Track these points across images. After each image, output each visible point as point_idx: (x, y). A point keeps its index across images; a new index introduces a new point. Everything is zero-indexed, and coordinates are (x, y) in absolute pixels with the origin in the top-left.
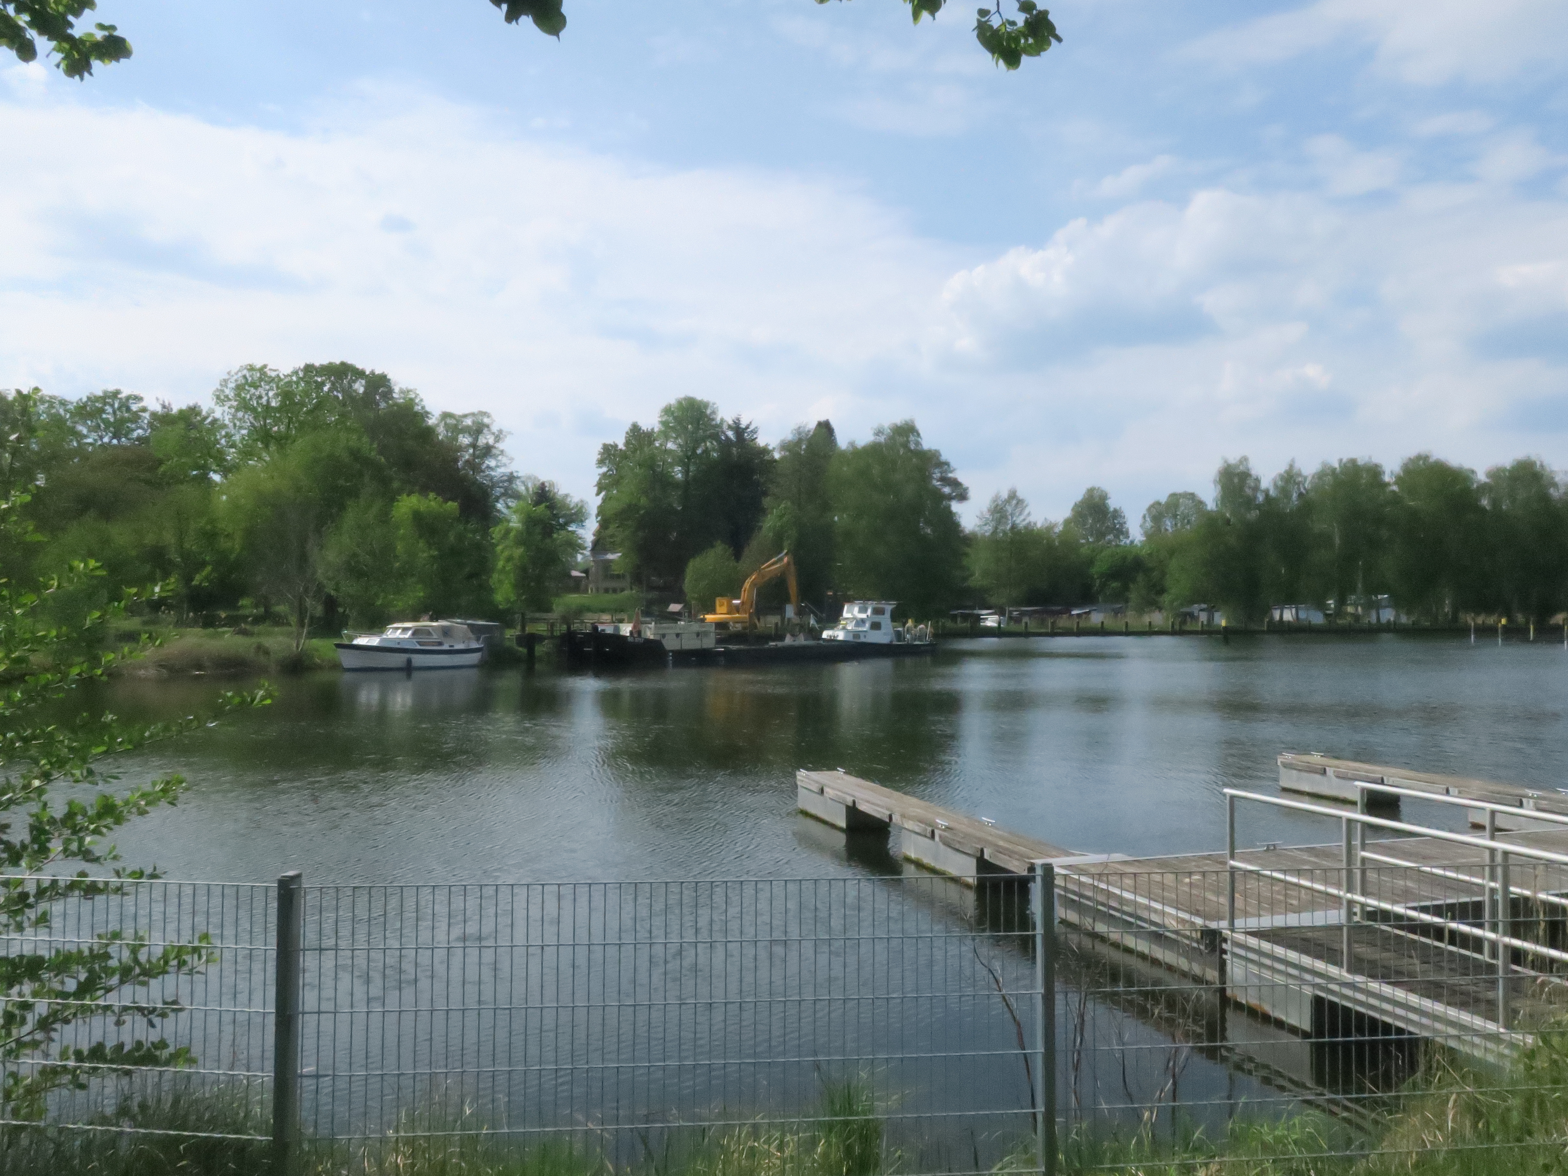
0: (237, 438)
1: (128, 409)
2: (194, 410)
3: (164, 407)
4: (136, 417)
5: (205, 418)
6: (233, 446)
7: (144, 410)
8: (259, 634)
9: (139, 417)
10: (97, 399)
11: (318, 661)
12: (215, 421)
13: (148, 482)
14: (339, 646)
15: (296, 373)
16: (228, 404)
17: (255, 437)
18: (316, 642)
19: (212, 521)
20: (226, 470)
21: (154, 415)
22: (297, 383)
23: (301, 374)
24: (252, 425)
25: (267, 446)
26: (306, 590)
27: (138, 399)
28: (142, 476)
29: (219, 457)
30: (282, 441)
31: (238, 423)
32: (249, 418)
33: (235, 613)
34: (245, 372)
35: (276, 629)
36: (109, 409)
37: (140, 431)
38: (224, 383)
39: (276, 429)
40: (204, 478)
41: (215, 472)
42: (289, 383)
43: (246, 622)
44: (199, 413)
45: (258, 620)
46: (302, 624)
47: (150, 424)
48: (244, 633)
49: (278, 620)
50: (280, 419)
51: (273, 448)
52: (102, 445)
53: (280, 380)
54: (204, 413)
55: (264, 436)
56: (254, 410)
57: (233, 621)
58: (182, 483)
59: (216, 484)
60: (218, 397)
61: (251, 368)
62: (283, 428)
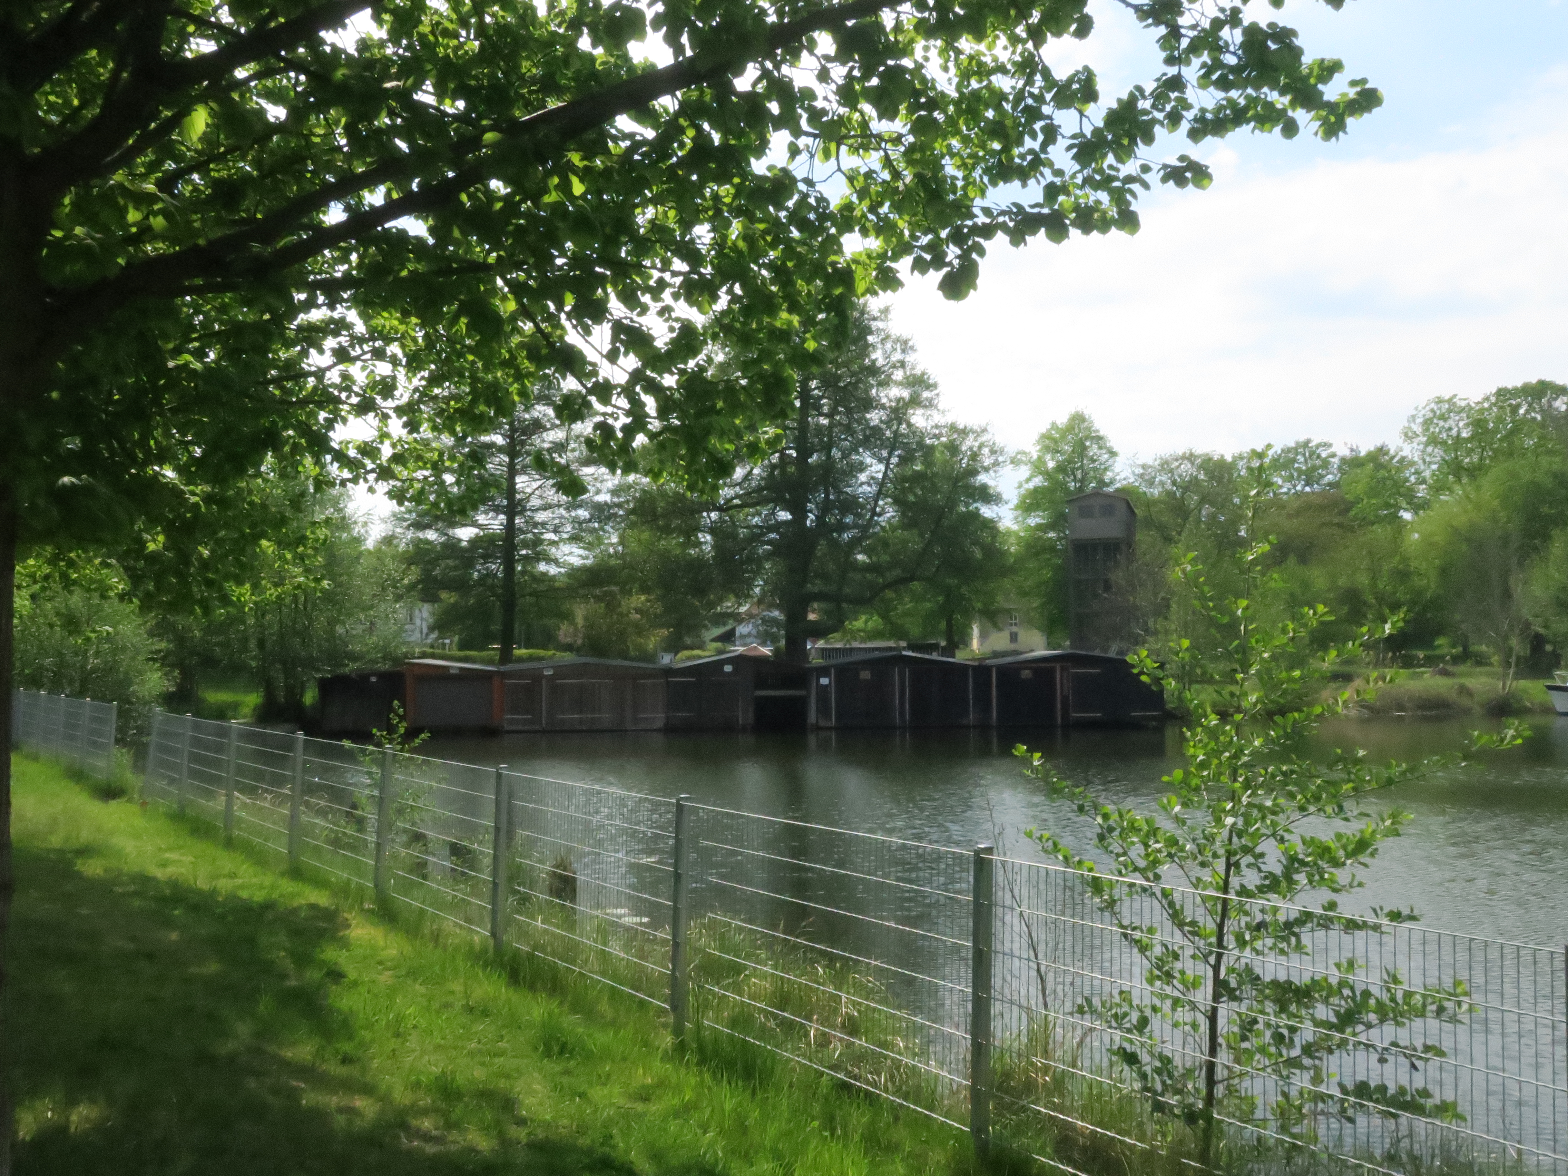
0: (1427, 474)
1: (1319, 456)
2: (1382, 451)
3: (1352, 450)
4: (1326, 464)
5: (1393, 457)
6: (1424, 482)
7: (1333, 455)
8: (1461, 675)
9: (1329, 463)
10: (1289, 450)
11: (1528, 704)
12: (1403, 459)
13: (1339, 525)
14: (1550, 688)
15: (1487, 399)
16: (1416, 440)
17: (1445, 470)
18: (1524, 684)
19: (1405, 560)
20: (1417, 507)
21: (1343, 460)
22: (1490, 408)
23: (1493, 399)
24: (1443, 460)
25: (1459, 480)
26: (1511, 627)
27: (1328, 445)
28: (1336, 521)
29: (1410, 496)
30: (1474, 472)
31: (1428, 459)
32: (1438, 452)
33: (1431, 653)
34: (1433, 405)
35: (1478, 669)
36: (1300, 458)
37: (1330, 477)
38: (1413, 418)
39: (1467, 460)
40: (1394, 518)
41: (1406, 510)
42: (1482, 411)
43: (1445, 662)
44: (1387, 453)
45: (1457, 660)
46: (1508, 665)
47: (1340, 468)
48: (1445, 673)
49: (1481, 661)
50: (1472, 450)
51: (1465, 480)
52: (1296, 493)
53: (1471, 408)
54: (1392, 452)
55: (1456, 469)
56: (1444, 443)
57: (1430, 661)
58: (1373, 524)
59: (1408, 522)
60: (1406, 435)
61: (1439, 401)
62: (1476, 458)
